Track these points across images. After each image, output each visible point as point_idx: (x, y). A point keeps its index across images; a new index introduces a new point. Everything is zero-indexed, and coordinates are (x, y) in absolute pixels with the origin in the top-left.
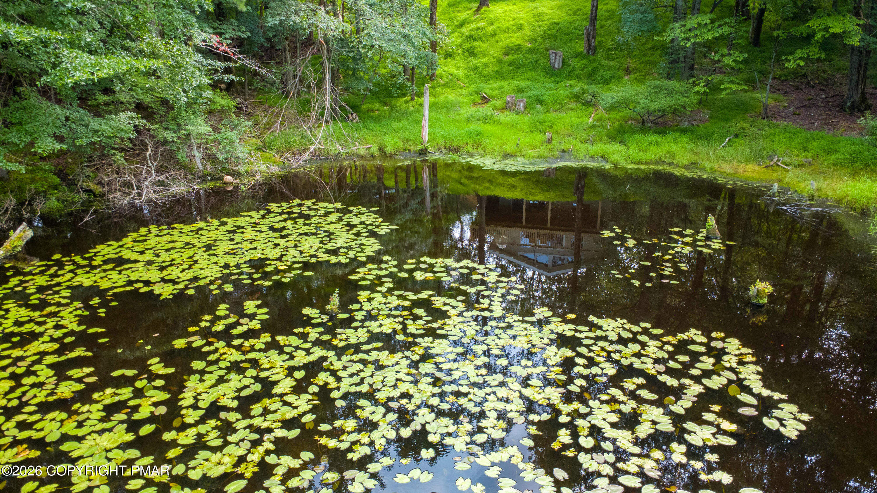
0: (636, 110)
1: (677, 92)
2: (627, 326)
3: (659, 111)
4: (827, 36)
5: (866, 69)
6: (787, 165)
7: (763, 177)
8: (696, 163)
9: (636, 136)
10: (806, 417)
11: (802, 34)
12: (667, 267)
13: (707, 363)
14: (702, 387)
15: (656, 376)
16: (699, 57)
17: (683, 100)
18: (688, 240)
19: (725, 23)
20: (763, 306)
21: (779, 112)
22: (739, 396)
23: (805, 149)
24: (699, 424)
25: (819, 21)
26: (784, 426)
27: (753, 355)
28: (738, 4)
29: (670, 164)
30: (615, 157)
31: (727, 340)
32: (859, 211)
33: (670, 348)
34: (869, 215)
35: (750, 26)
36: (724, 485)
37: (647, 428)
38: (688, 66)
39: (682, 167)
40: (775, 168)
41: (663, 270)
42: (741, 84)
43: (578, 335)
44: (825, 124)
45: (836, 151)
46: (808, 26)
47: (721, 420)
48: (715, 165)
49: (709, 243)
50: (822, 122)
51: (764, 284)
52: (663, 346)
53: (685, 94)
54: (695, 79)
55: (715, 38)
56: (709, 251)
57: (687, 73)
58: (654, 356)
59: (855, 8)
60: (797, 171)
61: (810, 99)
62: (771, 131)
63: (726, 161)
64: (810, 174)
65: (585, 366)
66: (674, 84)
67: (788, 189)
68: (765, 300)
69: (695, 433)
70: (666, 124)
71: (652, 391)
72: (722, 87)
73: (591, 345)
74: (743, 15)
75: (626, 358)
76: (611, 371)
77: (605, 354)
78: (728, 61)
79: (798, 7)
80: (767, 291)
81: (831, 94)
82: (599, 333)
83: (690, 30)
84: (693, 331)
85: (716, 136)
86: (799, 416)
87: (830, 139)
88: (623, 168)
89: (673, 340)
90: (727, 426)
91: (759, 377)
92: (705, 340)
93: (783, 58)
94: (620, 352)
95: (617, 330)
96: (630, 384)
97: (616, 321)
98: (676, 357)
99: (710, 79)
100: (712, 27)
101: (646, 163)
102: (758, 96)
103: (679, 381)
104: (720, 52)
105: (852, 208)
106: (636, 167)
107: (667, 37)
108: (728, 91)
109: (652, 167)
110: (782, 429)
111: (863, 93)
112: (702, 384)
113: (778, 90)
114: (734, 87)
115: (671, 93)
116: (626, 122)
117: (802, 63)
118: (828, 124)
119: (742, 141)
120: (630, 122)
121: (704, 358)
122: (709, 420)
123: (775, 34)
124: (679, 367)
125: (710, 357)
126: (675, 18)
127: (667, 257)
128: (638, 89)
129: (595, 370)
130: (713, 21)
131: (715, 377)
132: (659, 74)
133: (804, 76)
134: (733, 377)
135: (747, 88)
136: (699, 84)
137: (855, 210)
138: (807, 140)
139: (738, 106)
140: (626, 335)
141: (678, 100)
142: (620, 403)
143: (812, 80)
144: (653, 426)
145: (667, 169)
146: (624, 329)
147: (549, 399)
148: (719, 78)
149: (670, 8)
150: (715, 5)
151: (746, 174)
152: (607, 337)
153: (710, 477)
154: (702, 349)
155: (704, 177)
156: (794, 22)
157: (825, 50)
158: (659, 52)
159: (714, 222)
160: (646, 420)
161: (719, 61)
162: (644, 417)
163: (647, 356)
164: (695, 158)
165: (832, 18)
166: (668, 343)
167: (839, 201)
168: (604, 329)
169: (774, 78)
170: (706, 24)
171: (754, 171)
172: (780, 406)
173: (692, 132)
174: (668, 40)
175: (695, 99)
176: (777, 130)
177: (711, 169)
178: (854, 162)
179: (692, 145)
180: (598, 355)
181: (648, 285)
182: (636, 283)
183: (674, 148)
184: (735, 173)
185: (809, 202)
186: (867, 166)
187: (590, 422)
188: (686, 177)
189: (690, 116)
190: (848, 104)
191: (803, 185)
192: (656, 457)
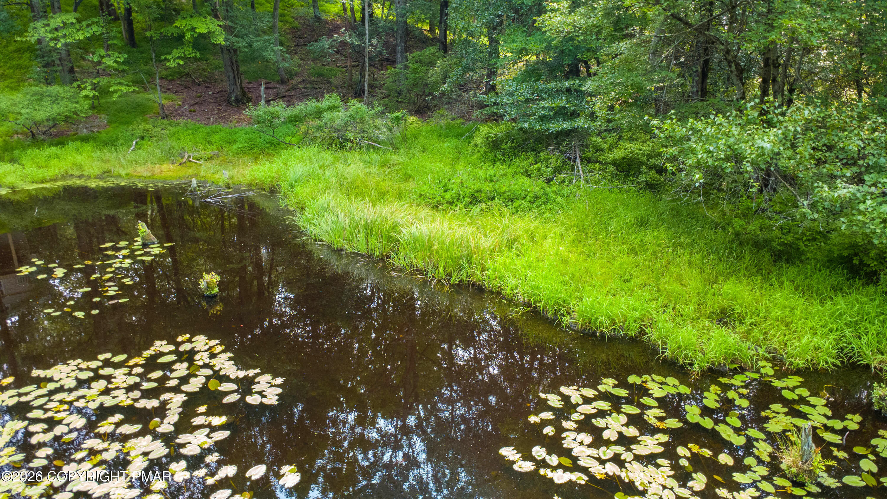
0: (18, 122)
1: (62, 98)
2: (84, 365)
3: (48, 120)
4: (196, 36)
5: (238, 66)
6: (198, 160)
7: (180, 174)
8: (109, 172)
9: (29, 152)
10: (279, 381)
11: (173, 34)
12: (110, 287)
13: (182, 369)
14: (184, 395)
15: (133, 405)
16: (76, 59)
17: (72, 106)
18: (125, 252)
19: (93, 23)
20: (215, 296)
21: (176, 111)
22: (220, 388)
23: (210, 143)
24: (191, 433)
25: (184, 22)
26: (264, 396)
27: (221, 344)
28: (101, 4)
29: (80, 177)
30: (10, 180)
31: (193, 340)
32: (268, 190)
33: (140, 370)
34: (276, 192)
35: (122, 26)
36: (231, 478)
37: (139, 464)
38: (66, 69)
39: (95, 178)
40: (189, 164)
41: (107, 290)
42: (130, 86)
43: (24, 399)
44: (220, 118)
45: (235, 142)
46: (176, 27)
47: (210, 418)
48: (130, 170)
49: (148, 250)
50: (216, 116)
51: (210, 275)
52: (131, 371)
53: (73, 99)
54: (79, 83)
55: (88, 39)
56: (150, 258)
57: (68, 77)
58: (124, 385)
59: (212, 10)
60: (208, 164)
61: (200, 97)
62: (174, 130)
63: (140, 164)
64: (220, 164)
65: (45, 431)
66: (55, 89)
67: (205, 182)
68: (217, 290)
69: (190, 443)
70: (62, 134)
71: (133, 423)
72: (111, 89)
73: (46, 404)
74: (110, 15)
75: (94, 401)
76: (79, 422)
77: (66, 407)
78: (109, 62)
79: (162, 9)
80: (215, 281)
81: (217, 90)
82: (51, 386)
83: (56, 29)
84: (158, 343)
85: (121, 141)
86: (274, 382)
87: (227, 131)
88: (23, 190)
89: (140, 361)
90: (217, 421)
91: (232, 362)
92: (172, 348)
93: (163, 58)
94: (83, 397)
95: (73, 374)
96: (106, 427)
97: (68, 364)
98: (149, 376)
99: (95, 81)
100: (81, 27)
101: (51, 180)
102: (151, 96)
103: (158, 399)
104: (98, 53)
105: (262, 189)
106: (40, 186)
107: (32, 37)
108: (119, 94)
109: (59, 183)
110: (265, 401)
111: (241, 88)
112: (183, 392)
113: (169, 89)
114: (124, 89)
115: (55, 99)
116: (11, 137)
117: (181, 63)
118: (222, 118)
119: (149, 143)
120: (16, 137)
121: (177, 366)
122: (199, 423)
123: (148, 34)
124: (155, 385)
125: (182, 362)
126: (34, 16)
127: (107, 276)
128: (14, 97)
129: (58, 430)
130: (79, 21)
131: (193, 380)
132: (35, 80)
133: (188, 75)
134: (209, 372)
135: (137, 89)
136: (85, 88)
137: (265, 190)
138: (209, 134)
139: (135, 108)
140: (84, 376)
141: (67, 106)
142: (101, 452)
143: (196, 78)
144: (146, 458)
145: (78, 182)
146: (81, 370)
147: (9, 491)
148: (106, 81)
149: (26, 6)
150: (77, 5)
151: (163, 175)
152: (62, 387)
153: (217, 477)
154: (173, 357)
155: (122, 184)
156: (163, 23)
157: (199, 50)
158: (27, 55)
159: (146, 228)
160: (136, 456)
161: (99, 63)
162: (133, 454)
163: (117, 388)
164: (106, 167)
165: (196, 19)
166: (136, 365)
167: (250, 185)
168: (56, 379)
169: (161, 78)
170: (72, 23)
171: (170, 170)
172: (256, 380)
173: (94, 139)
174: (33, 40)
175: (86, 104)
176: (179, 128)
177: (127, 175)
178: (252, 149)
179: (98, 152)
180: (57, 412)
181: (95, 312)
182: (80, 315)
183: (79, 159)
184: (153, 175)
185: (226, 191)
186: (262, 150)
187: (71, 491)
188: (103, 187)
189: (86, 123)
190: (233, 98)
191: (217, 176)
192: (158, 489)
